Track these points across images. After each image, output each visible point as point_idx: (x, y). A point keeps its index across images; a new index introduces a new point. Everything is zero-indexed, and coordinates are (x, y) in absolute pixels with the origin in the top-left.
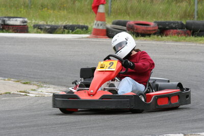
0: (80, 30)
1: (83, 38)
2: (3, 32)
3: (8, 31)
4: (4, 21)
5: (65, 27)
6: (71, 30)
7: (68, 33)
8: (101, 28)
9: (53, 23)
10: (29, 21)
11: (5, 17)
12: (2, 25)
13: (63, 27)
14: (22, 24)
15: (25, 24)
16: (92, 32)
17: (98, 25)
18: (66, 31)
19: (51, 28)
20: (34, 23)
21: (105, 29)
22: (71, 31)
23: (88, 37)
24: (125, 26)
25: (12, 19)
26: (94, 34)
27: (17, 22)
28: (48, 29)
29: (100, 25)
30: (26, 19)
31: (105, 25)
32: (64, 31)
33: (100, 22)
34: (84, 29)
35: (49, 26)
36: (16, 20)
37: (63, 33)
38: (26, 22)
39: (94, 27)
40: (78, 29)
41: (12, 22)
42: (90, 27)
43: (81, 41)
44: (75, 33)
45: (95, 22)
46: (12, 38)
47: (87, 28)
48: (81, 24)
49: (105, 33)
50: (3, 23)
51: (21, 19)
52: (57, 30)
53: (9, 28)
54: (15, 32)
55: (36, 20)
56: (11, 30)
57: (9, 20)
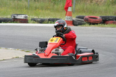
2: (14, 23)
3: (16, 22)
4: (14, 17)
5: (49, 20)
7: (51, 23)
8: (69, 20)
9: (42, 18)
10: (28, 17)
11: (15, 15)
12: (13, 19)
13: (48, 20)
14: (25, 18)
15: (26, 18)
17: (68, 18)
18: (50, 22)
20: (32, 17)
21: (72, 20)
22: (52, 22)
24: (83, 19)
25: (19, 15)
27: (22, 17)
28: (40, 21)
30: (27, 16)
31: (72, 18)
32: (48, 22)
35: (40, 19)
36: (21, 16)
37: (48, 23)
38: (27, 17)
39: (66, 19)
41: (19, 17)
45: (66, 17)
46: (19, 26)
49: (72, 23)
51: (24, 16)
52: (45, 21)
53: (17, 20)
54: (21, 23)
55: (32, 16)
56: (18, 22)
57: (17, 16)
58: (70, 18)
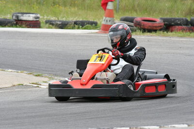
0: (90, 25)
1: (92, 33)
2: (17, 27)
3: (21, 26)
4: (17, 17)
5: (76, 23)
6: (81, 25)
7: (78, 28)
9: (64, 19)
10: (41, 17)
11: (19, 13)
12: (16, 20)
13: (73, 23)
14: (35, 20)
15: (37, 20)
16: (101, 27)
18: (76, 26)
19: (62, 24)
20: (46, 19)
22: (81, 27)
23: (97, 33)
24: (133, 22)
25: (25, 15)
26: (102, 30)
27: (30, 17)
28: (60, 25)
29: (108, 21)
30: (39, 15)
31: (113, 21)
32: (74, 26)
33: (108, 19)
34: (94, 25)
35: (60, 21)
37: (73, 28)
38: (38, 18)
39: (104, 23)
40: (88, 25)
41: (25, 17)
43: (90, 36)
44: (85, 29)
45: (104, 18)
46: (25, 33)
47: (96, 24)
48: (91, 20)
50: (16, 19)
51: (34, 15)
52: (68, 25)
53: (22, 23)
54: (28, 27)
55: (48, 16)
56: (24, 26)
57: (22, 16)
58: (110, 21)
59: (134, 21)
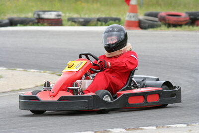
0: (113, 22)
2: (38, 25)
3: (42, 25)
4: (39, 15)
5: (99, 20)
7: (101, 25)
8: (133, 19)
9: (87, 16)
10: (63, 15)
11: (40, 11)
12: (37, 19)
13: (96, 20)
14: (57, 18)
15: (59, 17)
16: (125, 23)
17: (130, 17)
18: (99, 23)
19: (84, 21)
20: (68, 16)
21: (137, 20)
22: (104, 23)
24: (157, 17)
25: (46, 13)
26: (126, 26)
27: (52, 15)
28: (82, 22)
29: (132, 17)
30: (60, 13)
31: (137, 17)
32: (97, 23)
33: (132, 14)
34: (117, 21)
35: (83, 18)
37: (96, 25)
38: (60, 15)
39: (127, 19)
40: (111, 22)
41: (47, 15)
42: (122, 18)
45: (128, 14)
47: (119, 20)
48: (114, 16)
49: (137, 24)
50: (38, 17)
51: (55, 13)
52: (91, 23)
53: (43, 21)
54: (50, 26)
55: (70, 14)
56: (46, 24)
57: (44, 14)
58: (134, 17)
59: (159, 16)
